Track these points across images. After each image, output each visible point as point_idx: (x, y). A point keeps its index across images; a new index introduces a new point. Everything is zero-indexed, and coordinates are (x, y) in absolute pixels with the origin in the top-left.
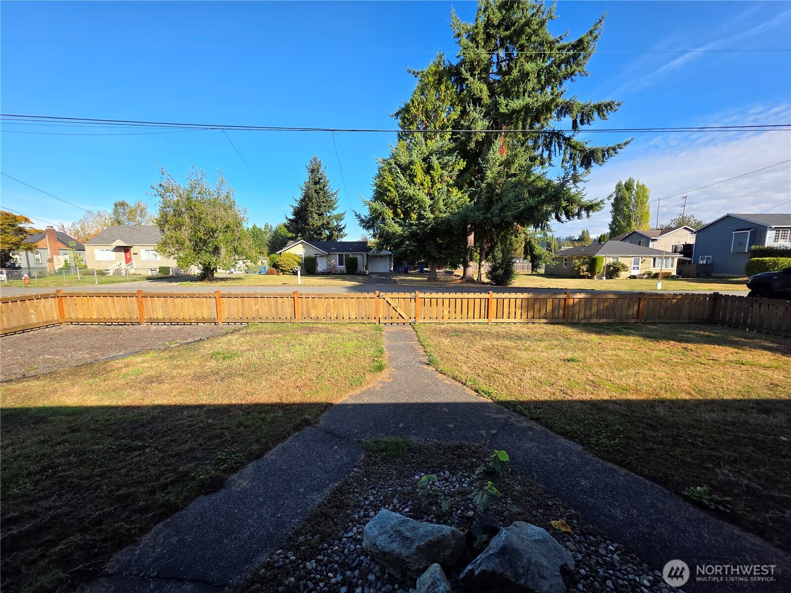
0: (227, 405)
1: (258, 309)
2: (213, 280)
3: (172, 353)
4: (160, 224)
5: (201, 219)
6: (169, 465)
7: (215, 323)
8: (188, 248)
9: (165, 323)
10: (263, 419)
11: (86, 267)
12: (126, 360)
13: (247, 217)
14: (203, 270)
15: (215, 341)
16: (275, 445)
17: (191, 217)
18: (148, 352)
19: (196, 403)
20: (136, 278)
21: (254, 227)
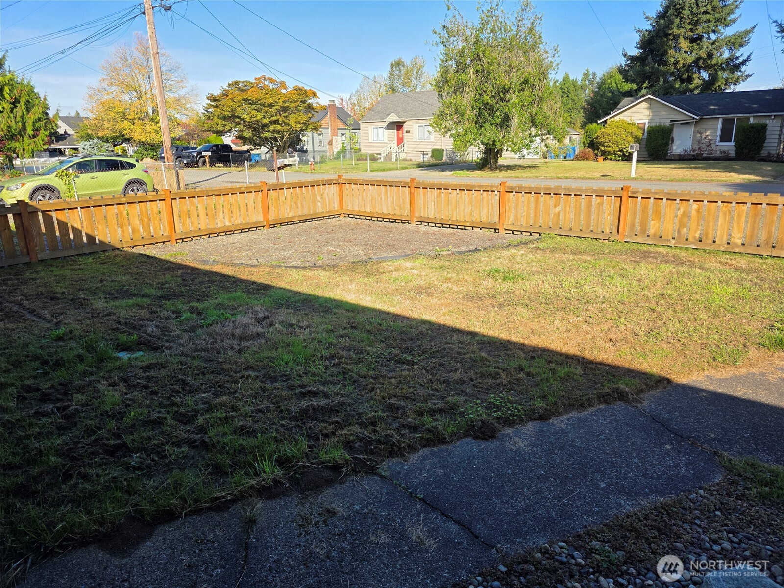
0: (504, 340)
1: (559, 212)
2: (496, 168)
3: (442, 263)
4: (439, 87)
5: (489, 73)
6: (437, 390)
7: (495, 229)
8: (468, 120)
9: (435, 224)
10: (553, 372)
11: (360, 150)
12: (396, 263)
13: (558, 61)
14: (485, 153)
15: (494, 254)
16: (567, 412)
17: (477, 71)
18: (417, 256)
19: (468, 329)
20: (407, 164)
21: (566, 79)
